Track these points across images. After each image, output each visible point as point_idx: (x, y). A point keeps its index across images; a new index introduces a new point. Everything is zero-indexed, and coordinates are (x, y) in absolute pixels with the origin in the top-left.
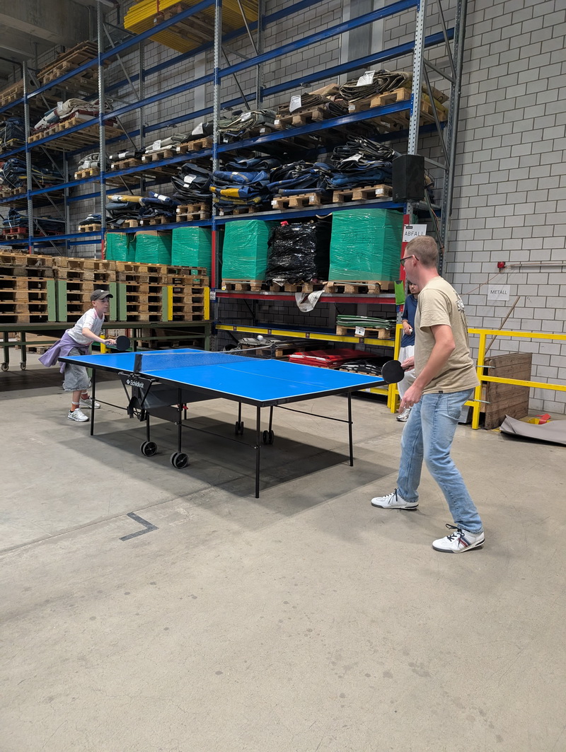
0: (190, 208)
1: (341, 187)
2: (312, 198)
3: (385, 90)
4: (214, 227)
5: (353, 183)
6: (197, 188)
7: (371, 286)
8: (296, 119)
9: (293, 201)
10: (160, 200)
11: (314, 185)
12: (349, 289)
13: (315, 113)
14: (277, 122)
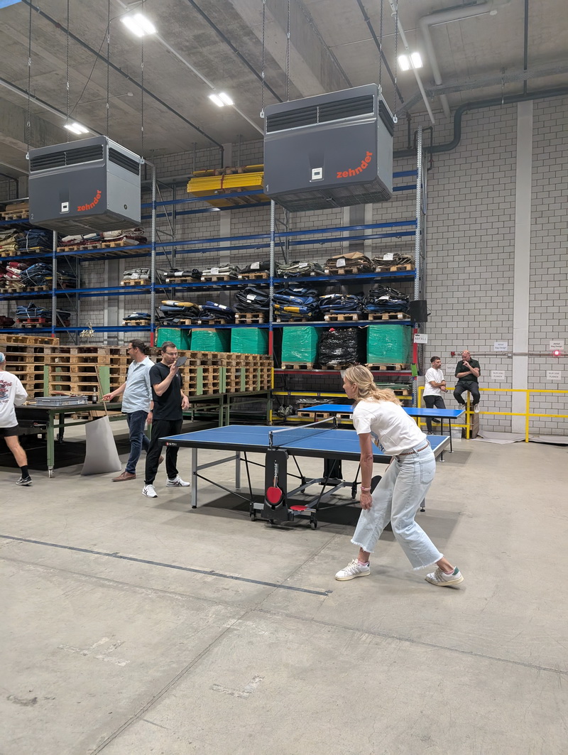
0: (249, 315)
1: (373, 312)
2: (355, 317)
3: (399, 264)
4: (271, 329)
5: (382, 310)
6: (257, 303)
7: (398, 366)
8: (341, 271)
9: (341, 317)
10: (221, 309)
11: (355, 309)
12: (383, 368)
13: (355, 270)
14: (327, 271)
